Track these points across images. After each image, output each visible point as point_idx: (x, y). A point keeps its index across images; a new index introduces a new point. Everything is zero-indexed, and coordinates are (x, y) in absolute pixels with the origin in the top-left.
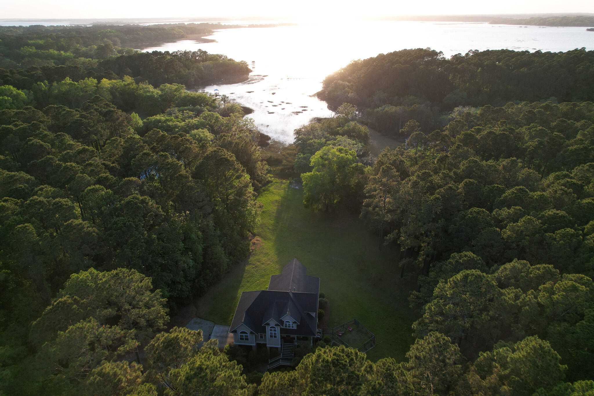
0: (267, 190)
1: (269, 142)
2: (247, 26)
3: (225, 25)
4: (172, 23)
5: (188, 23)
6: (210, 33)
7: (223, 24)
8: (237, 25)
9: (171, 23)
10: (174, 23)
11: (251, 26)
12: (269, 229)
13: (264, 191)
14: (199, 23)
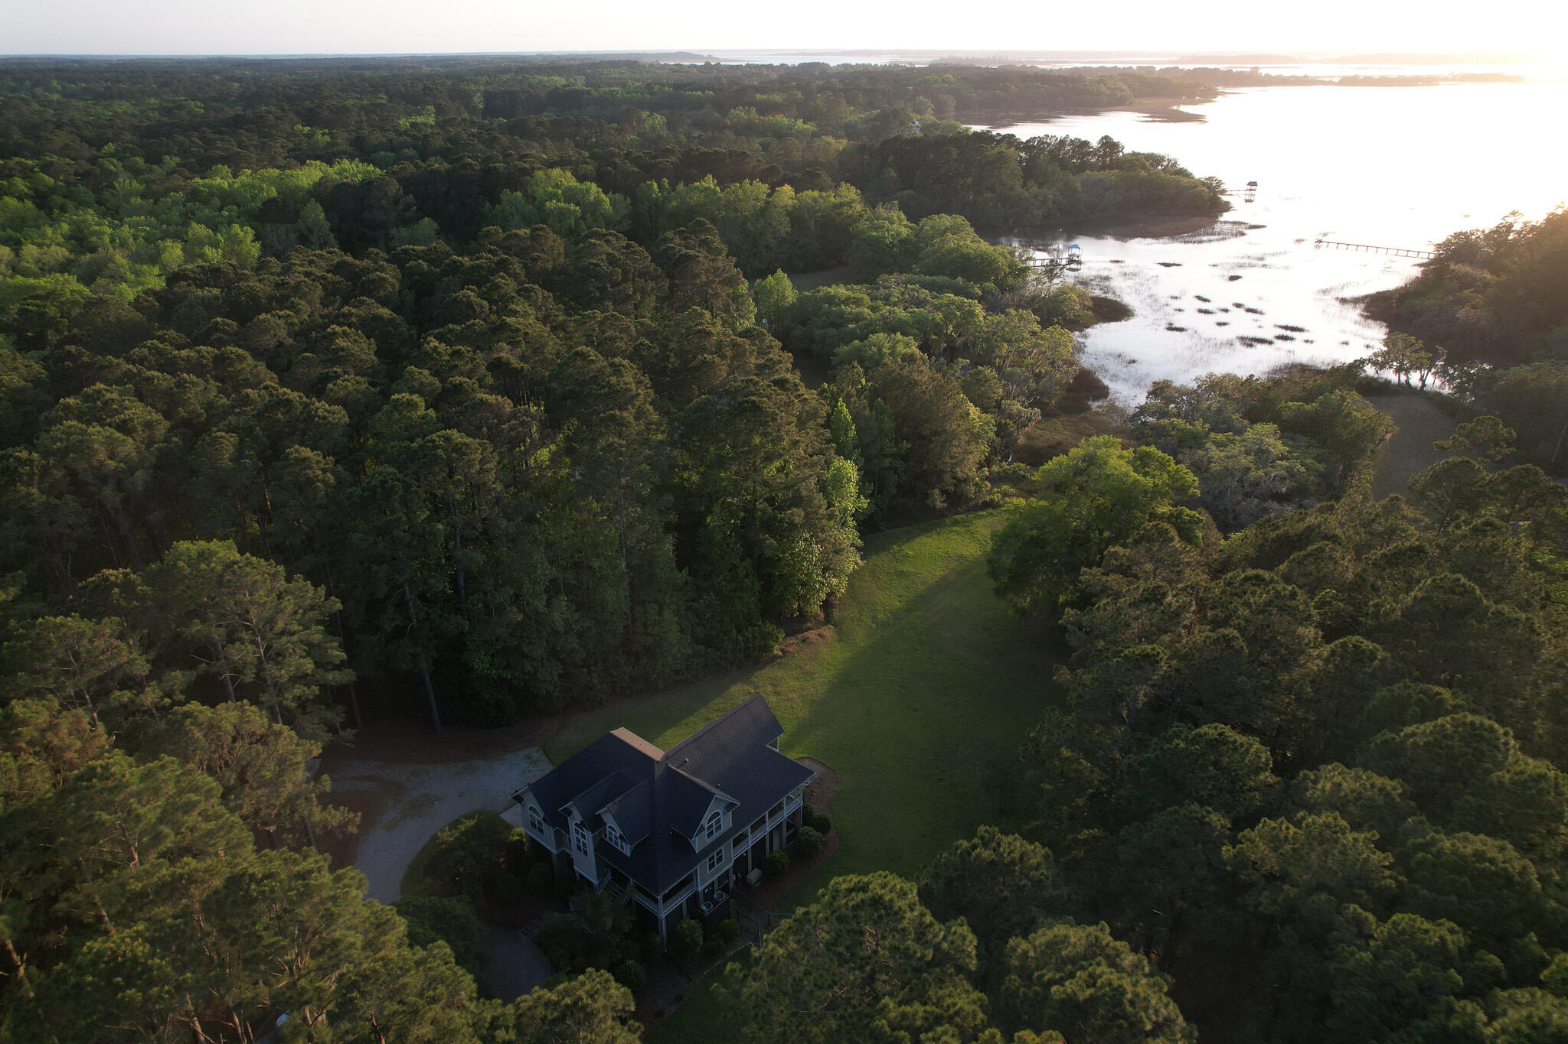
0: (965, 524)
1: (1095, 405)
2: (1337, 80)
3: (1267, 76)
4: (1121, 66)
5: (1164, 66)
6: (1208, 95)
7: (1263, 72)
8: (1305, 76)
9: (1119, 66)
10: (1126, 66)
11: (1347, 81)
12: (874, 617)
13: (956, 523)
14: (1191, 67)
